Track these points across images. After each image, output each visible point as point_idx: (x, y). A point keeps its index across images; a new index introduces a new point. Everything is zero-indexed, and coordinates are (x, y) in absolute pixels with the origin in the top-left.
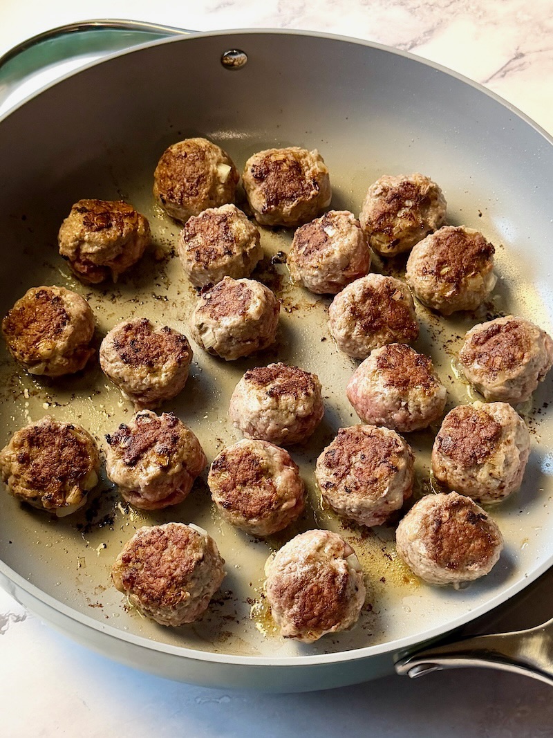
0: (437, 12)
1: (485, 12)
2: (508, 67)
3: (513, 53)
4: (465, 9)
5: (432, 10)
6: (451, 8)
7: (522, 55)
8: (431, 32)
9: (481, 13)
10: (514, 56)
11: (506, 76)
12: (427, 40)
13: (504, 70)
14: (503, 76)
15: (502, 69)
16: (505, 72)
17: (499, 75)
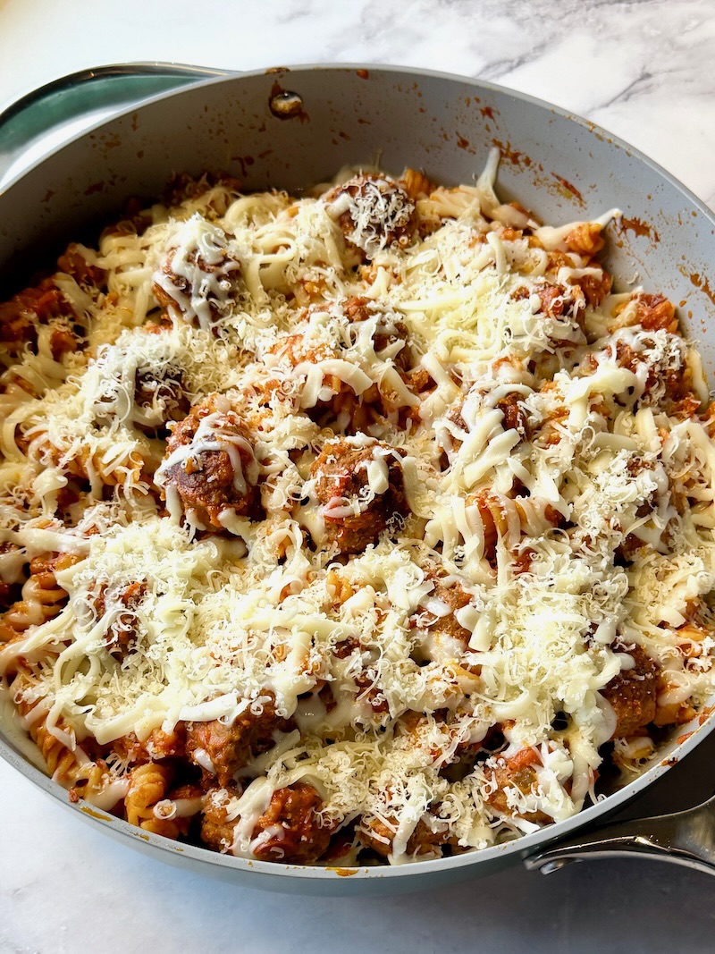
0: (549, 24)
1: (605, 25)
2: (632, 89)
3: (639, 73)
4: (582, 23)
5: (543, 22)
6: (566, 20)
7: (648, 76)
8: (542, 47)
9: (601, 26)
10: (639, 77)
11: (630, 100)
12: (537, 57)
13: (628, 92)
14: (626, 100)
15: (625, 91)
16: (629, 96)
17: (621, 98)
